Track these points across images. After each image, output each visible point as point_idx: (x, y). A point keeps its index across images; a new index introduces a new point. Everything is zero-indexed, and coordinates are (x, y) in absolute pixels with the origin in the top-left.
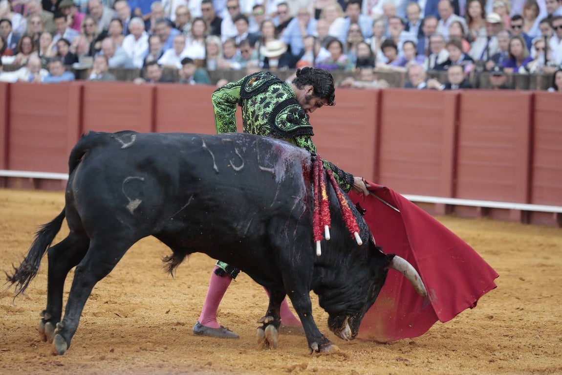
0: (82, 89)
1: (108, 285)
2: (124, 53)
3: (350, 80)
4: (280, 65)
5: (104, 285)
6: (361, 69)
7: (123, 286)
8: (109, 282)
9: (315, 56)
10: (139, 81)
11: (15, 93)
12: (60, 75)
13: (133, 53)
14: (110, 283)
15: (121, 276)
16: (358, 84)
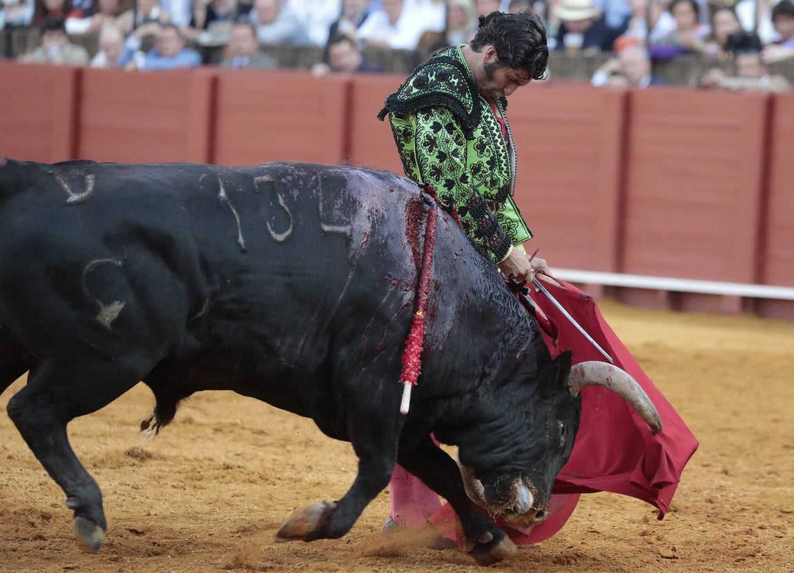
0: (215, 84)
1: (260, 449)
2: (294, 19)
3: (716, 76)
4: (586, 45)
5: (254, 449)
7: (288, 451)
8: (261, 443)
10: (320, 70)
11: (89, 86)
12: (173, 56)
13: (309, 17)
14: (265, 445)
15: (284, 434)
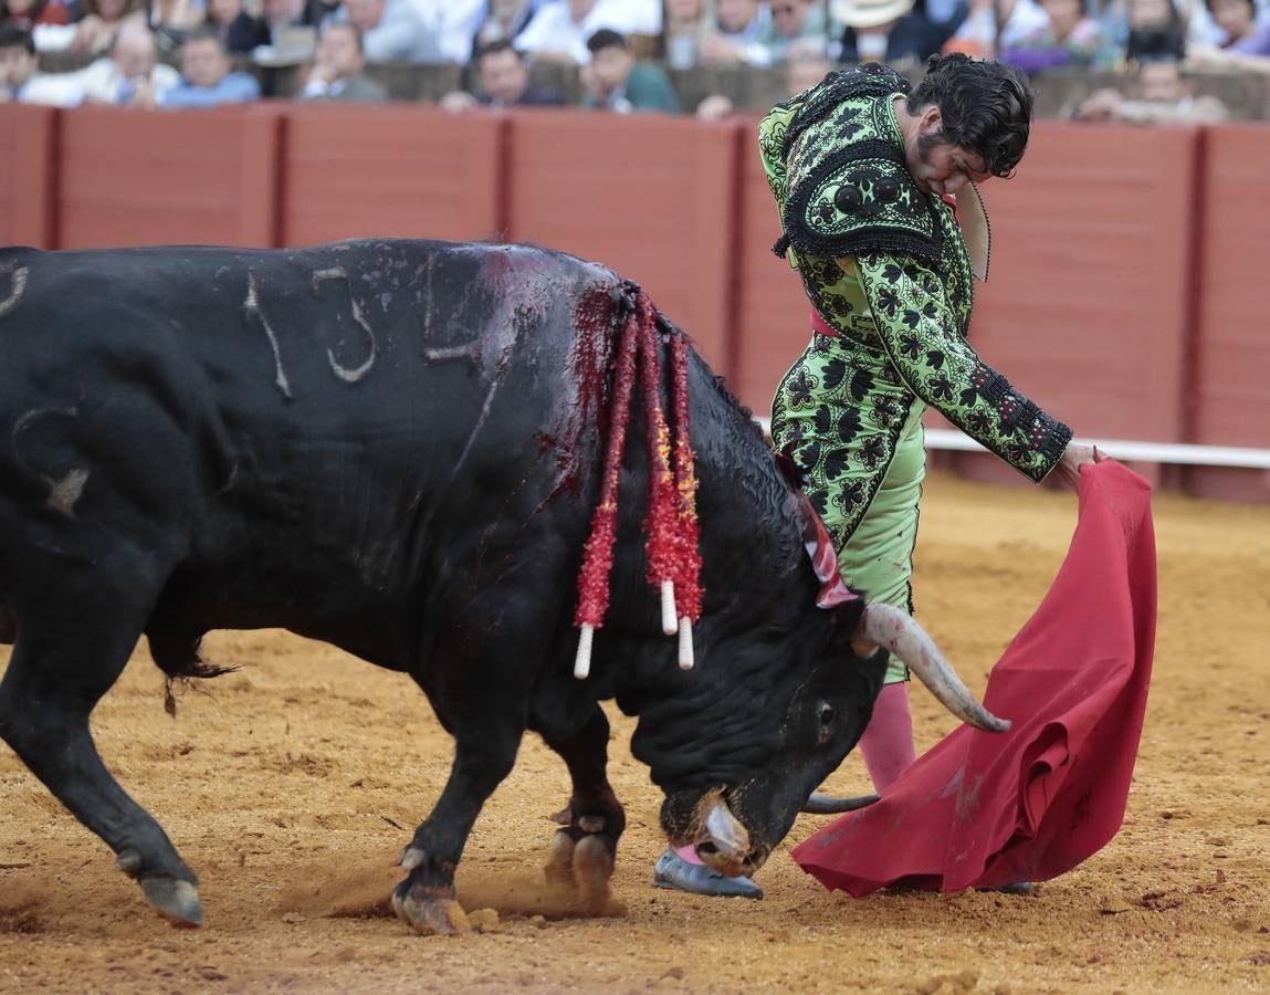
0: (282, 128)
3: (1107, 99)
4: (893, 52)
6: (1141, 66)
9: (1001, 24)
10: (456, 102)
11: (74, 138)
12: (215, 85)
13: (440, 16)
15: (402, 704)
16: (1133, 110)
